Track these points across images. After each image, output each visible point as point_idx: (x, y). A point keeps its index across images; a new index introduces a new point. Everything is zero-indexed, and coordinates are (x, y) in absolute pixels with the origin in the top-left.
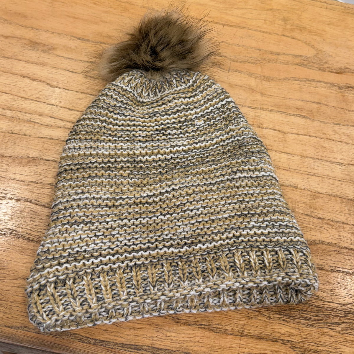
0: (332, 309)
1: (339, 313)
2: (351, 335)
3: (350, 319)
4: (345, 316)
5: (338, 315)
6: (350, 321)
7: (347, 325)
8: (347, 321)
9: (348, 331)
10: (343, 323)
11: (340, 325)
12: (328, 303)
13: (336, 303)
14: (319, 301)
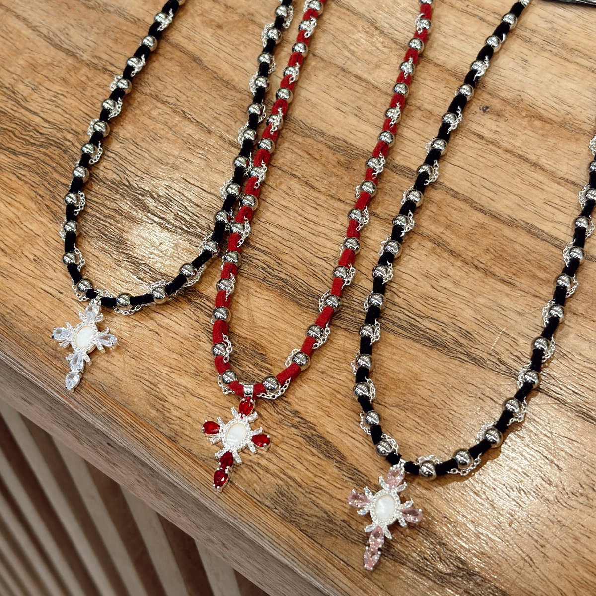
0: (25, 125)
1: (31, 136)
2: (20, 179)
3: (45, 154)
4: (41, 146)
5: (27, 138)
6: (42, 157)
7: (29, 162)
8: (37, 155)
9: (20, 171)
10: (26, 155)
11: (15, 154)
12: (27, 113)
13: (43, 118)
14: (11, 102)
